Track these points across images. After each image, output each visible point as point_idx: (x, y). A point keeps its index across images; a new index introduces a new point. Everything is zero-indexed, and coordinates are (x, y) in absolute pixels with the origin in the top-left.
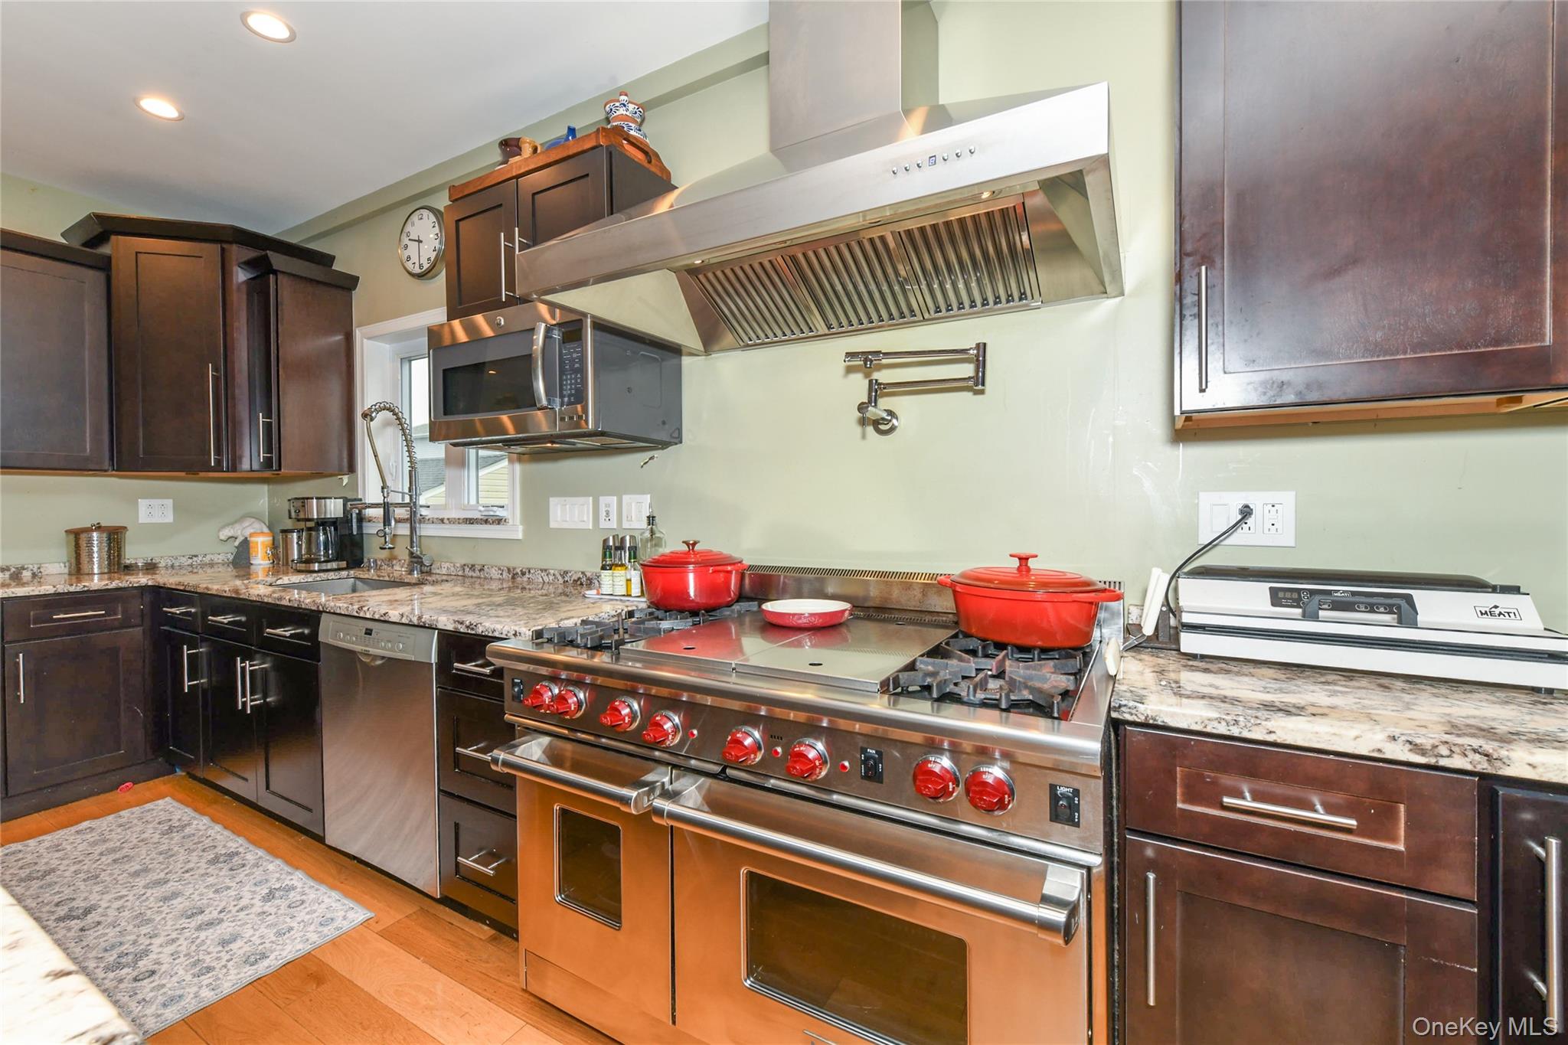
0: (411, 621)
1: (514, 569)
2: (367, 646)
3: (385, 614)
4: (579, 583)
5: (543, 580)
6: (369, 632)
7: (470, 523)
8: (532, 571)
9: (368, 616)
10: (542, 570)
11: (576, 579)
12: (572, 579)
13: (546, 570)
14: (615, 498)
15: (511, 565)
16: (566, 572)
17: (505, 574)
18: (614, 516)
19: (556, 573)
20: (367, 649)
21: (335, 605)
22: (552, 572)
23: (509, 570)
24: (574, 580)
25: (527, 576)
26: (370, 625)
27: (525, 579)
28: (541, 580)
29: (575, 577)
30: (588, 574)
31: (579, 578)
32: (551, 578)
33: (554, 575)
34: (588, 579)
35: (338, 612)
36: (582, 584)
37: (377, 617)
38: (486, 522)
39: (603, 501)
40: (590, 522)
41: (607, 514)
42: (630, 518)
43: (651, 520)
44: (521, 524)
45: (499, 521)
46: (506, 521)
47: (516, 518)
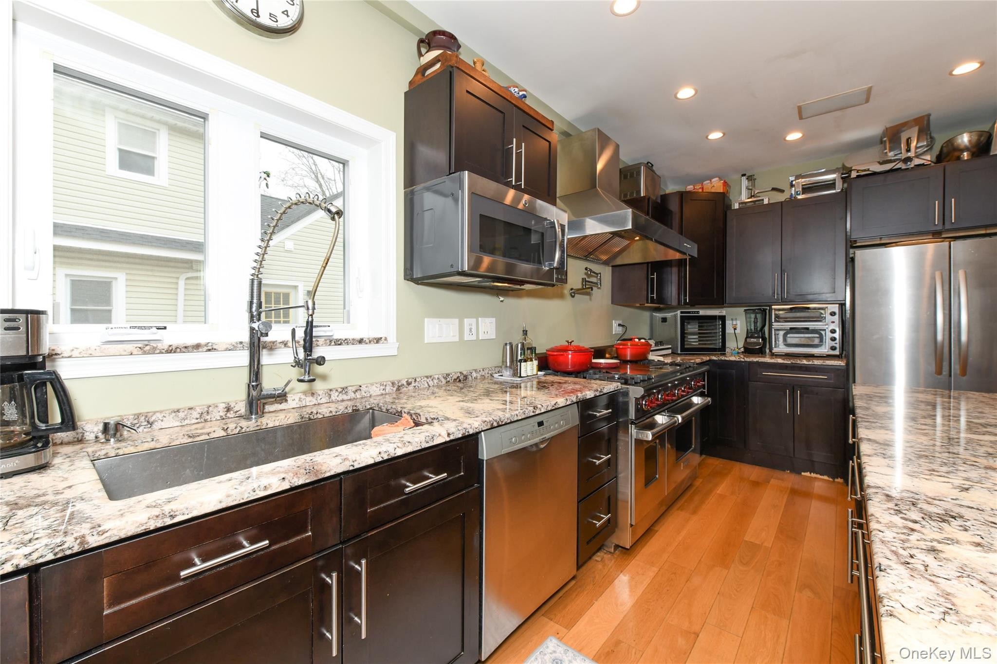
0: (572, 401)
1: (399, 381)
2: (542, 435)
3: (555, 404)
4: (458, 380)
5: (428, 385)
6: (540, 424)
7: (336, 345)
8: (417, 380)
9: (543, 411)
10: (427, 377)
11: (456, 378)
12: (453, 379)
13: (431, 377)
14: (474, 318)
15: (395, 378)
16: (448, 375)
17: (388, 389)
18: (474, 331)
19: (440, 376)
20: (544, 436)
21: (512, 415)
22: (436, 377)
23: (393, 384)
24: (455, 379)
25: (413, 384)
26: (539, 419)
27: (411, 387)
29: (455, 377)
30: (465, 373)
31: (458, 377)
32: (436, 381)
33: (438, 378)
35: (515, 419)
37: (549, 408)
38: (361, 341)
39: (467, 321)
40: (458, 337)
41: (471, 330)
42: (486, 332)
43: (525, 332)
44: (397, 341)
45: (378, 340)
46: (386, 339)
47: (392, 338)
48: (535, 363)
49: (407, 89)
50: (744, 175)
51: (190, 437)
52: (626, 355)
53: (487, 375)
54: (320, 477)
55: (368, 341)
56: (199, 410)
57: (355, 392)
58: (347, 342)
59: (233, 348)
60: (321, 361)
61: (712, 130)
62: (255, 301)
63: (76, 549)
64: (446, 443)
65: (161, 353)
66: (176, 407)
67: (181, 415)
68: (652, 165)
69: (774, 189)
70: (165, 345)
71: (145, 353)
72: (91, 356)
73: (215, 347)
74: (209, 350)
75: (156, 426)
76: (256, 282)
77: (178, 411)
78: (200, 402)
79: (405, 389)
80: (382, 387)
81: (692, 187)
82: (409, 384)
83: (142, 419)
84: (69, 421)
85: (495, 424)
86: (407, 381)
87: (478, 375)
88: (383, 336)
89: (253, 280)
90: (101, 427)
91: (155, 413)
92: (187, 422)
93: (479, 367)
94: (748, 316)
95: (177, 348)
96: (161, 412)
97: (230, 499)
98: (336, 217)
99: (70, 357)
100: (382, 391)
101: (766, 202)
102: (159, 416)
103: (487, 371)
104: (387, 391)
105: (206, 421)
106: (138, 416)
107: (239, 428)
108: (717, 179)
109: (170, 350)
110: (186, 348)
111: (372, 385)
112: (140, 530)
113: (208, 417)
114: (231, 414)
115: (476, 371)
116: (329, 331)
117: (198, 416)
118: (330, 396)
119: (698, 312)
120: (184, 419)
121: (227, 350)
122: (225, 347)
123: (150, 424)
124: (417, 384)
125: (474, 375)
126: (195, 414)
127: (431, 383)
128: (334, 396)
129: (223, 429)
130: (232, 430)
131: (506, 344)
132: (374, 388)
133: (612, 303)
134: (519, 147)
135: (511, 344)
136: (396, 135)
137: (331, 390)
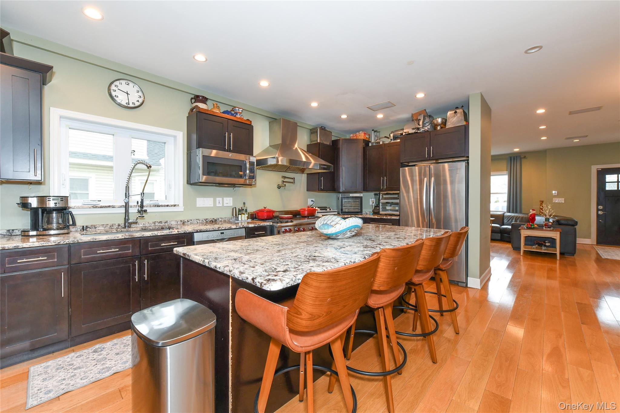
1: (183, 220)
2: (222, 237)
3: (230, 227)
5: (197, 222)
6: (223, 233)
7: (158, 207)
8: (192, 220)
10: (197, 220)
11: (211, 220)
12: (209, 221)
13: (198, 219)
14: (221, 198)
16: (207, 219)
18: (221, 203)
19: (204, 220)
22: (201, 219)
23: (181, 221)
25: (190, 222)
28: (196, 222)
31: (212, 220)
33: (202, 220)
34: (215, 220)
36: (213, 222)
37: (227, 228)
38: (168, 206)
39: (218, 199)
40: (213, 205)
41: (219, 202)
42: (227, 203)
43: (244, 203)
44: (183, 206)
45: (175, 206)
46: (178, 205)
47: (181, 204)
48: (246, 215)
49: (188, 115)
50: (373, 130)
51: (106, 231)
52: (305, 214)
53: (227, 220)
54: (133, 237)
55: (170, 206)
56: (110, 225)
57: (165, 223)
58: (162, 206)
59: (121, 207)
60: (145, 211)
61: (342, 114)
62: (127, 193)
63: (77, 242)
64: (177, 234)
65: (98, 208)
66: (103, 224)
67: (104, 226)
68: (325, 128)
69: (385, 137)
70: (100, 206)
71: (94, 208)
72: (79, 208)
73: (115, 206)
74: (113, 207)
75: (97, 229)
76: (127, 187)
77: (103, 225)
78: (110, 223)
79: (186, 223)
80: (176, 222)
81: (352, 135)
82: (188, 221)
83: (93, 226)
84: (74, 224)
85: (199, 231)
86: (187, 221)
87: (222, 220)
88: (177, 204)
89: (126, 186)
90: (82, 227)
91: (97, 225)
92: (106, 228)
93: (223, 216)
94: (376, 196)
95: (103, 207)
96: (98, 225)
97: (109, 238)
98: (149, 168)
99: (74, 208)
100: (176, 223)
101: (381, 143)
102: (98, 226)
103: (227, 219)
104: (178, 223)
105: (112, 228)
106: (92, 226)
107: (121, 230)
108: (361, 132)
109: (101, 207)
110: (106, 207)
111: (172, 221)
112: (89, 241)
113: (113, 227)
114: (120, 227)
115: (221, 218)
116: (158, 202)
117: (109, 227)
118: (155, 224)
119: (349, 195)
120: (105, 227)
121: (119, 207)
122: (118, 207)
123: (95, 228)
124: (192, 222)
125: (220, 219)
126: (109, 226)
127: (198, 222)
128: (157, 224)
129: (116, 230)
130: (119, 231)
131: (233, 208)
132: (173, 222)
133: (307, 191)
134: (229, 135)
135: (235, 208)
136: (183, 133)
137: (155, 222)
